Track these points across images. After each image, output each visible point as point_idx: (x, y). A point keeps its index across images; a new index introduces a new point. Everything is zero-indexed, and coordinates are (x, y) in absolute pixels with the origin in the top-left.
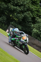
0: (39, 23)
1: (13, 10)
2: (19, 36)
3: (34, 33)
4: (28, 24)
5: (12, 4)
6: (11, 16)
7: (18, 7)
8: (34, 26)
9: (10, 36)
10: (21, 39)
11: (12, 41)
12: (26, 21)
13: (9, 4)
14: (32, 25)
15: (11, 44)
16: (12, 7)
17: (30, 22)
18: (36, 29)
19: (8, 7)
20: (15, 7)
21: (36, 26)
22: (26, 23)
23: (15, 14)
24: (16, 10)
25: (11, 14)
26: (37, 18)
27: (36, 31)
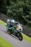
0: (12, 5)
2: (15, 26)
3: (9, 13)
4: (4, 6)
8: (9, 8)
9: (8, 26)
11: (9, 30)
12: (3, 4)
14: (7, 7)
17: (5, 4)
18: (10, 10)
21: (10, 7)
22: (2, 5)
26: (10, 1)
27: (10, 12)
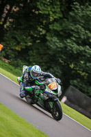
1: (78, 53)
5: (75, 41)
6: (72, 66)
7: (88, 47)
10: (45, 88)
13: (69, 41)
15: (24, 99)
16: (75, 46)
19: (66, 47)
20: (82, 48)
23: (82, 62)
24: (84, 53)
25: (71, 63)
